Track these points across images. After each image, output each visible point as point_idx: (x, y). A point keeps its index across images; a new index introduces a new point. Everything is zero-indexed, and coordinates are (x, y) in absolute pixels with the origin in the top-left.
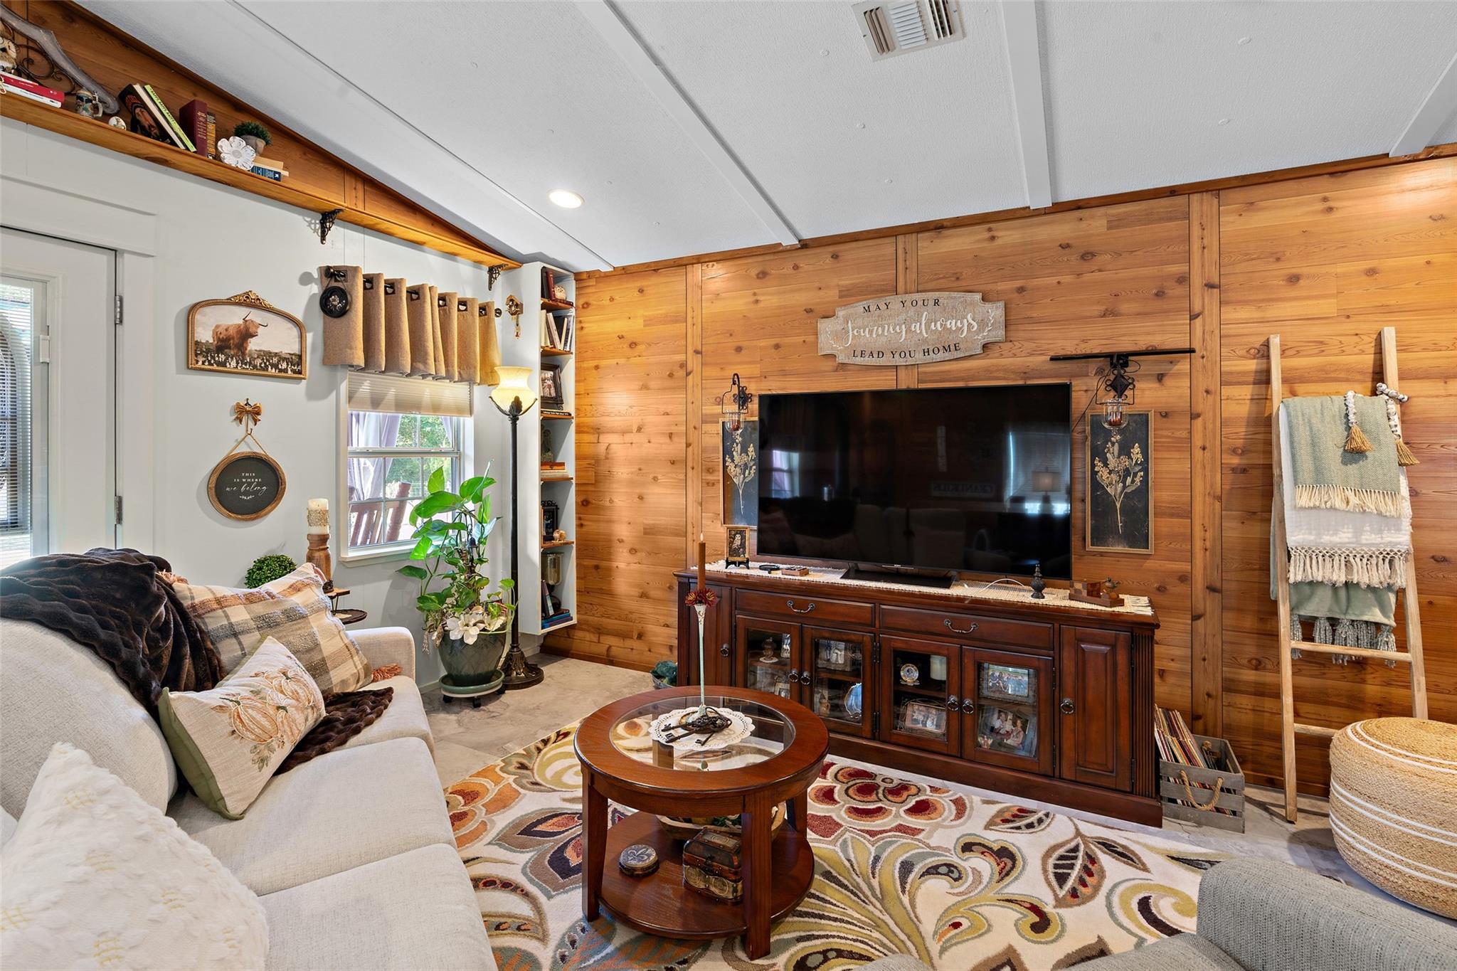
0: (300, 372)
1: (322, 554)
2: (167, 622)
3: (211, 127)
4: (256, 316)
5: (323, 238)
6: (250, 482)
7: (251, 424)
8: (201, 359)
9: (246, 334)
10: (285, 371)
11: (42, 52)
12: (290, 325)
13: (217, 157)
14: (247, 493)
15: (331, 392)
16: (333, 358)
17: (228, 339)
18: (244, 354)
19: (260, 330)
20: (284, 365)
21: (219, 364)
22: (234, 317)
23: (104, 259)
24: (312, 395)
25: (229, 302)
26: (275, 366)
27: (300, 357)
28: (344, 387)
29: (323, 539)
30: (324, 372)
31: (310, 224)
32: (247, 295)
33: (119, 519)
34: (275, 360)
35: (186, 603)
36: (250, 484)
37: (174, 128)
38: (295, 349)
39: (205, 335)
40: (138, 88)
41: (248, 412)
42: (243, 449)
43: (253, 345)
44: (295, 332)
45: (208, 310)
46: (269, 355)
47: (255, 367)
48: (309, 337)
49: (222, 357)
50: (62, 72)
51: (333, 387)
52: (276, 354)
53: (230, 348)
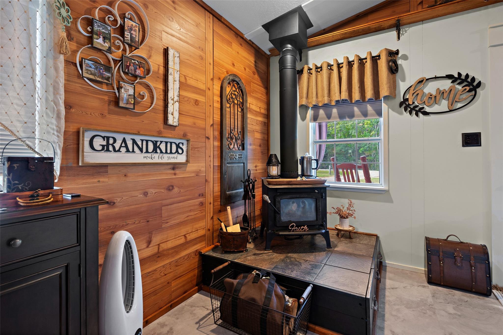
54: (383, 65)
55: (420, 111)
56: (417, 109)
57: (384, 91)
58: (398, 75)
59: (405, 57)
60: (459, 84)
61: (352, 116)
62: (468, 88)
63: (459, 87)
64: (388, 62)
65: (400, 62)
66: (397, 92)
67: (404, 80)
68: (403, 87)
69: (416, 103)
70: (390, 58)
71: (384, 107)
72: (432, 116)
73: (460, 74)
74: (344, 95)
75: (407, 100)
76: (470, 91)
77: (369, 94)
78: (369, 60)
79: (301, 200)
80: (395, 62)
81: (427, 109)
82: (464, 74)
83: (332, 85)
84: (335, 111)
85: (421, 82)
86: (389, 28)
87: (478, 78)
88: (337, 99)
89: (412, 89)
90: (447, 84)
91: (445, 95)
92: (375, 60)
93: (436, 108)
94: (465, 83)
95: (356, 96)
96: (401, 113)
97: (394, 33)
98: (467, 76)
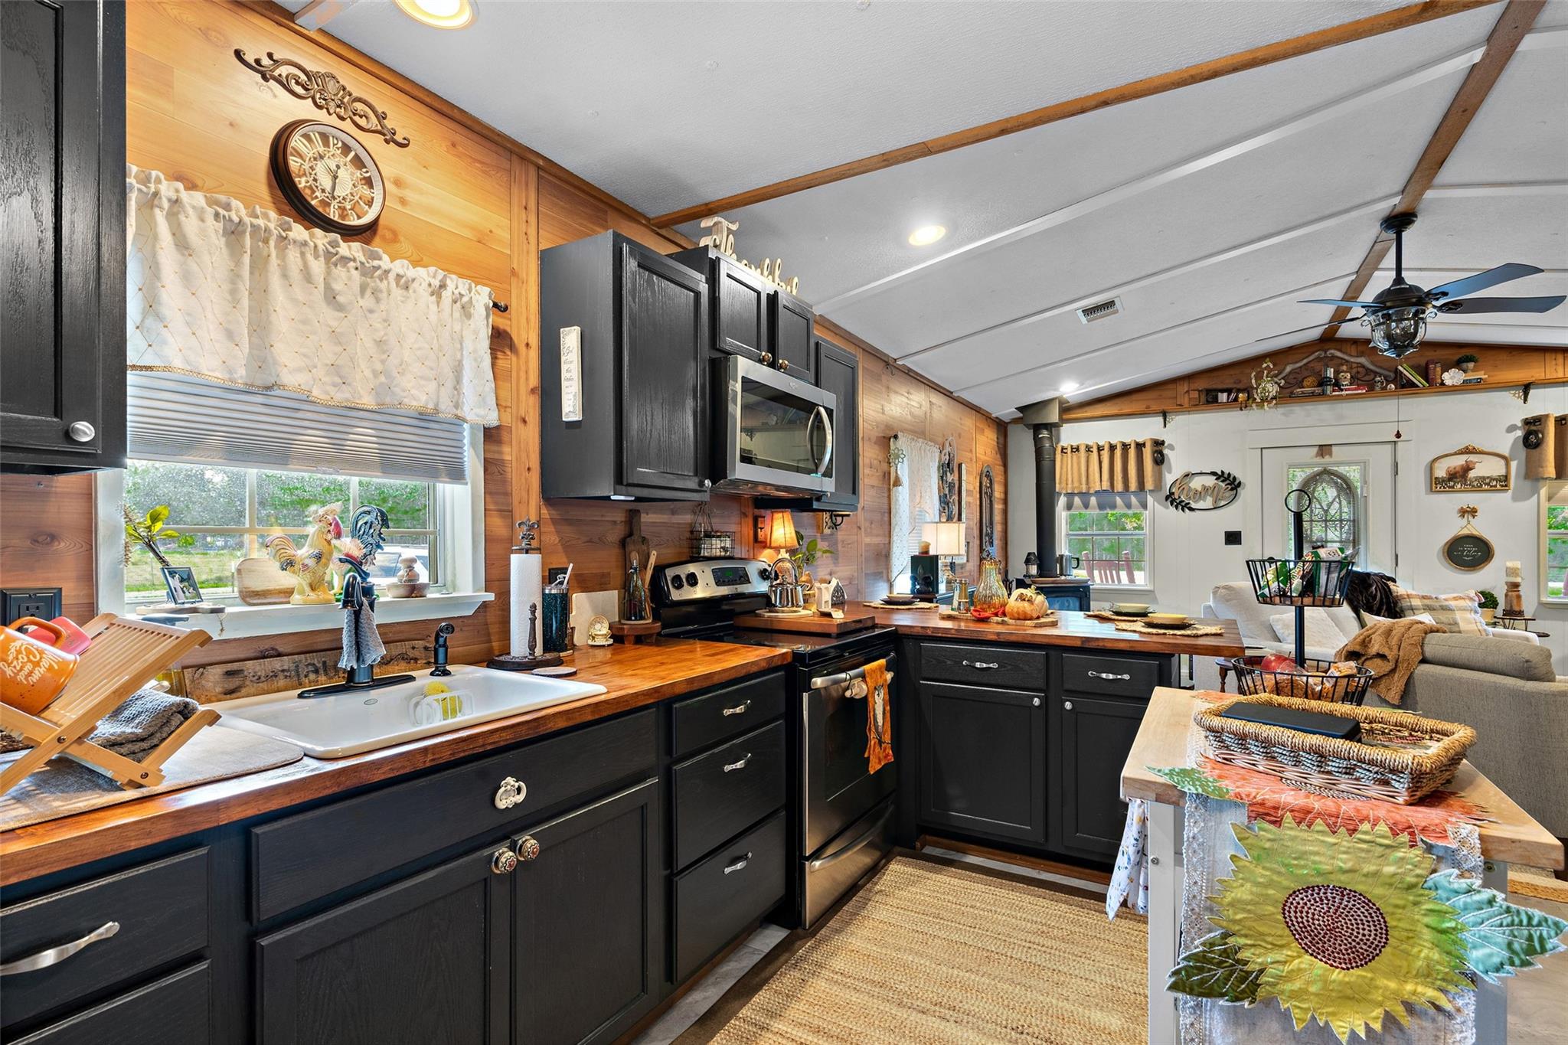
0: (1506, 486)
1: (1514, 594)
2: (1376, 595)
3: (1439, 369)
4: (1472, 458)
5: (1525, 401)
6: (1470, 550)
7: (1470, 518)
8: (1439, 486)
9: (1467, 468)
10: (1496, 486)
11: (1363, 366)
12: (1499, 459)
13: (1442, 384)
14: (1467, 556)
15: (1534, 494)
16: (1532, 474)
17: (1456, 473)
18: (1466, 480)
19: (1477, 465)
20: (1494, 483)
21: (1449, 487)
22: (1460, 461)
23: (1389, 447)
24: (1515, 499)
25: (1455, 454)
26: (1485, 484)
27: (1506, 477)
28: (1543, 492)
29: (1516, 585)
30: (1528, 484)
31: (1514, 395)
32: (1467, 448)
33: (1397, 565)
34: (1488, 481)
35: (1394, 594)
36: (1469, 551)
37: (1418, 380)
38: (1503, 472)
39: (1441, 472)
40: (1400, 368)
41: (1469, 512)
42: (1465, 532)
43: (1472, 474)
44: (1502, 462)
45: (1442, 460)
46: (1484, 478)
47: (1473, 486)
48: (1514, 464)
49: (1452, 484)
50: (1372, 371)
51: (1536, 491)
52: (1488, 477)
53: (1456, 478)
54: (1148, 452)
55: (1185, 506)
56: (1183, 504)
57: (1149, 484)
58: (1164, 467)
59: (1171, 447)
60: (1223, 481)
61: (1114, 506)
62: (1230, 487)
63: (1223, 485)
64: (1154, 452)
65: (1166, 452)
66: (1163, 484)
67: (1170, 472)
68: (1169, 479)
69: (1183, 498)
70: (1156, 448)
71: (1150, 499)
72: (1197, 512)
73: (1222, 472)
74: (1106, 485)
75: (1173, 493)
76: (1232, 489)
77: (1133, 485)
78: (1133, 446)
79: (1066, 599)
80: (1161, 453)
81: (1193, 505)
82: (1226, 472)
83: (1091, 469)
84: (1093, 500)
85: (1187, 475)
86: (1155, 413)
87: (1240, 477)
88: (1098, 488)
89: (1178, 482)
90: (1211, 481)
91: (1210, 492)
92: (1140, 446)
93: (1201, 505)
94: (1228, 482)
95: (1119, 486)
96: (1167, 508)
97: (1161, 419)
98: (1229, 474)
